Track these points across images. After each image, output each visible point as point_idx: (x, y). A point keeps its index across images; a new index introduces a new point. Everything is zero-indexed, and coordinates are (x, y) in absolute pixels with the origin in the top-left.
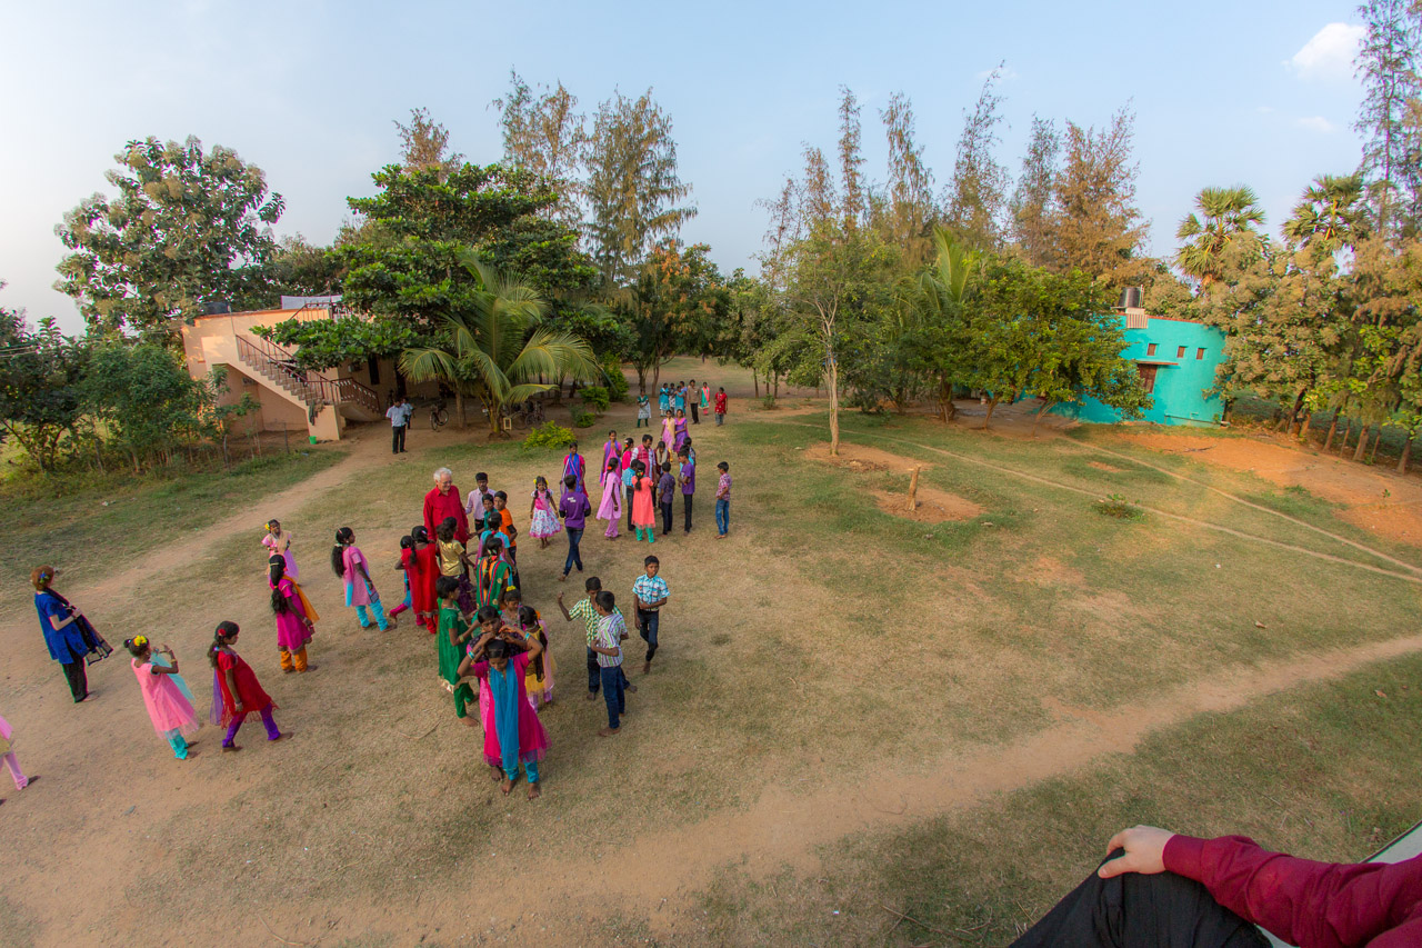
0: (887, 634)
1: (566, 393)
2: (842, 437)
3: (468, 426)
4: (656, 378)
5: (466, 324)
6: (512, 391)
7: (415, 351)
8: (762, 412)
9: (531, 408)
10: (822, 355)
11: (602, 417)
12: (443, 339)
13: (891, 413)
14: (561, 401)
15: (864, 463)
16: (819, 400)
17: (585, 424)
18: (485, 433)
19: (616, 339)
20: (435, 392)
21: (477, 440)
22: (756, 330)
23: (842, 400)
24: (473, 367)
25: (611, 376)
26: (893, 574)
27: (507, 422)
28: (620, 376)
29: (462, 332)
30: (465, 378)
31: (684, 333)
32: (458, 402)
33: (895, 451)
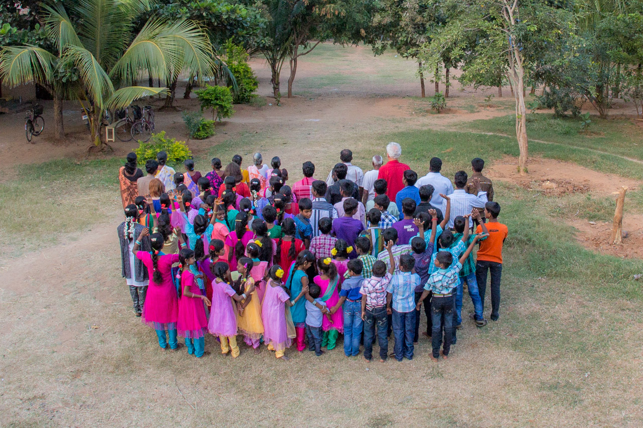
0: (586, 403)
1: (180, 93)
2: (532, 149)
3: (67, 136)
4: (293, 72)
5: (69, 15)
6: (115, 95)
7: (12, 49)
8: (430, 116)
9: (138, 114)
10: (505, 47)
11: (224, 124)
12: (43, 34)
13: (591, 117)
14: (174, 104)
15: (559, 183)
16: (501, 99)
17: (202, 133)
18: (84, 146)
19: (243, 28)
20: (32, 95)
21: (76, 155)
22: (420, 12)
23: (531, 99)
24: (73, 66)
25: (235, 72)
26: (595, 327)
27: (110, 132)
28: (246, 71)
29: (65, 26)
30: (64, 80)
31: (329, 16)
32: (56, 107)
33: (595, 165)
